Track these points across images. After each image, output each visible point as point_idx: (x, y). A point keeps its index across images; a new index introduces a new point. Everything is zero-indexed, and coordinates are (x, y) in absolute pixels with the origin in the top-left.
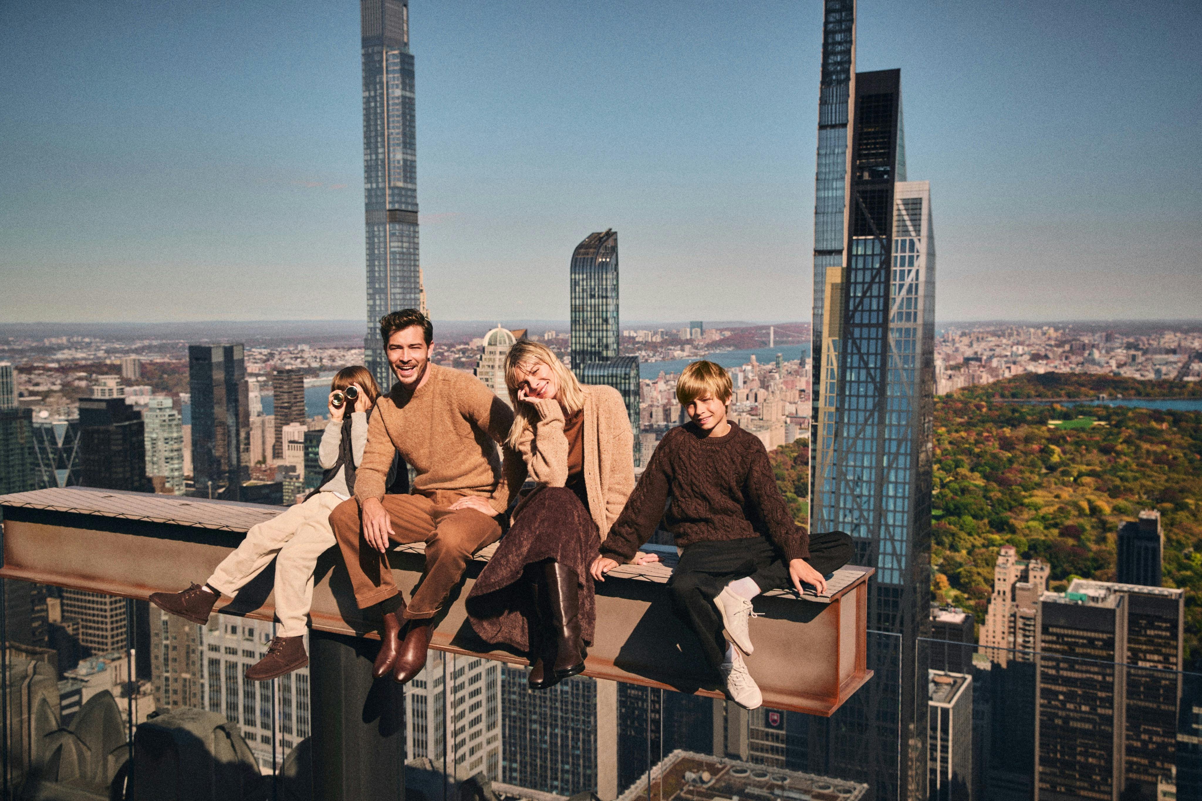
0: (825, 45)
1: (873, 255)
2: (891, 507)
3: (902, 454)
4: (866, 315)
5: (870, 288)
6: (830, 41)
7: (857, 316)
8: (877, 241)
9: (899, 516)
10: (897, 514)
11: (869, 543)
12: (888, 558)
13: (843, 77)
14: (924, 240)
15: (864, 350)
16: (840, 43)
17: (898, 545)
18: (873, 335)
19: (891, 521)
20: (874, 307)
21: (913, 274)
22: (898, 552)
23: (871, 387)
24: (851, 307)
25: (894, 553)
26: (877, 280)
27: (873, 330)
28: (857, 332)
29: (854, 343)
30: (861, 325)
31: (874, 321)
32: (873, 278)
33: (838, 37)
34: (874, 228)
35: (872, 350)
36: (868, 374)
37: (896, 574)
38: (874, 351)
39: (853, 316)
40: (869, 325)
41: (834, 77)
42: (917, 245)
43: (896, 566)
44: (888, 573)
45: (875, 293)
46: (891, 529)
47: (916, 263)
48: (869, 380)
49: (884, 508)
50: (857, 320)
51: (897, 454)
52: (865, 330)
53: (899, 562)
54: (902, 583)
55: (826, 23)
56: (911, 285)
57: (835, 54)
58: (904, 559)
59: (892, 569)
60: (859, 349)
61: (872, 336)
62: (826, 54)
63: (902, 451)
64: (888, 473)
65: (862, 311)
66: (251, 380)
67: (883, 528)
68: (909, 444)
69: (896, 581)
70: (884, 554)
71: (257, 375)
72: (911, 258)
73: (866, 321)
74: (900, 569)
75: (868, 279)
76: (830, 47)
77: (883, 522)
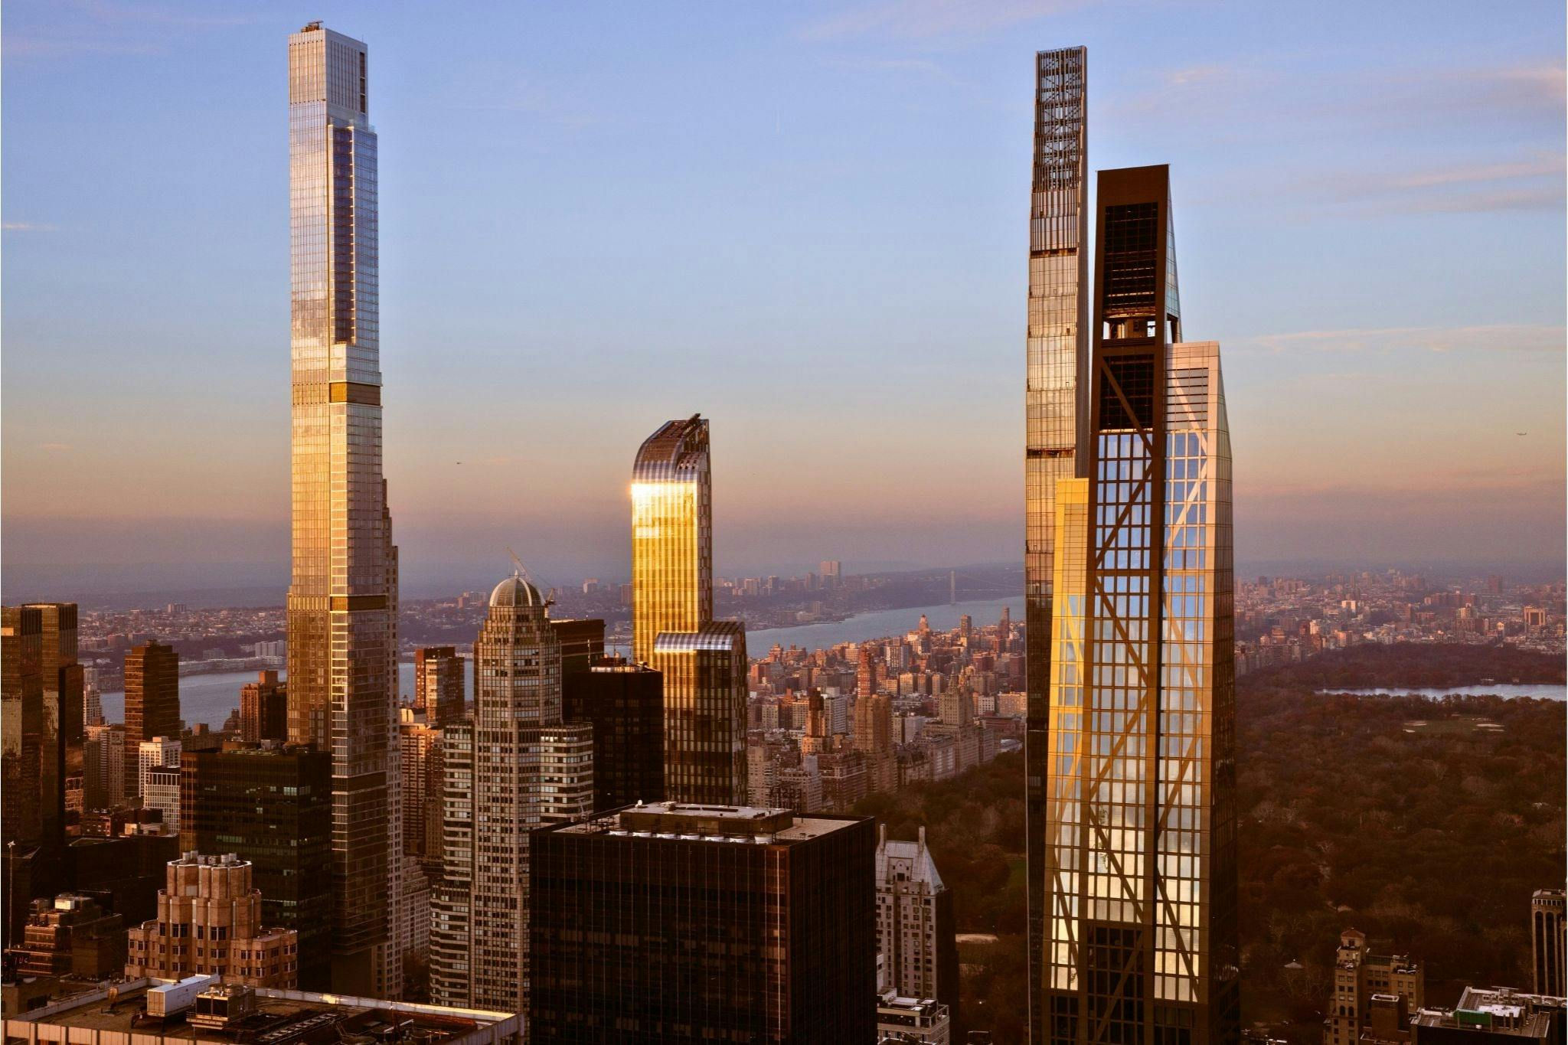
0: (1039, 124)
1: (1132, 459)
2: (1172, 871)
3: (1187, 783)
4: (1123, 555)
5: (1128, 511)
6: (1047, 118)
7: (1109, 555)
8: (1137, 437)
9: (1185, 885)
10: (1183, 883)
11: (1139, 933)
12: (1171, 957)
13: (1068, 174)
14: (1213, 436)
15: (1121, 612)
16: (1062, 123)
17: (1186, 936)
18: (1135, 588)
19: (1172, 894)
20: (1136, 543)
21: (1196, 489)
22: (1188, 949)
23: (1134, 673)
24: (1099, 544)
25: (1180, 949)
26: (1139, 499)
27: (1135, 581)
28: (1108, 584)
29: (1104, 600)
30: (1116, 573)
31: (1136, 565)
32: (1133, 497)
33: (1059, 113)
34: (1132, 417)
35: (1135, 613)
36: (1129, 651)
37: (1185, 984)
38: (1137, 615)
39: (1102, 558)
40: (1129, 572)
41: (1054, 175)
42: (1202, 443)
43: (1183, 971)
44: (1170, 982)
45: (1136, 519)
46: (1174, 907)
47: (1202, 474)
48: (1131, 661)
49: (1162, 874)
50: (1109, 564)
51: (1179, 782)
52: (1122, 581)
53: (1189, 965)
54: (1195, 1000)
55: (1040, 91)
56: (1194, 507)
57: (1054, 138)
58: (1196, 958)
59: (1177, 976)
60: (1113, 610)
61: (1132, 590)
62: (1040, 138)
63: (1188, 776)
64: (1166, 814)
65: (1117, 549)
66: (86, 663)
67: (1160, 907)
68: (1198, 764)
69: (1184, 997)
70: (1164, 950)
71: (94, 656)
72: (1193, 464)
73: (1123, 565)
74: (1191, 975)
75: (1124, 498)
76: (1046, 129)
77: (1159, 897)
